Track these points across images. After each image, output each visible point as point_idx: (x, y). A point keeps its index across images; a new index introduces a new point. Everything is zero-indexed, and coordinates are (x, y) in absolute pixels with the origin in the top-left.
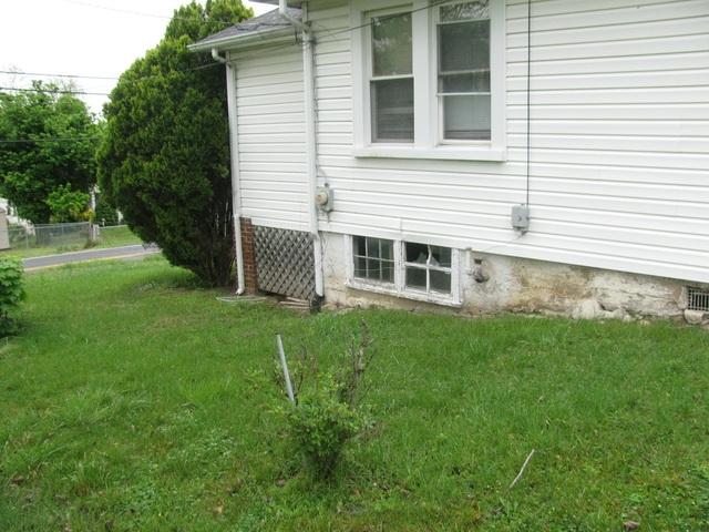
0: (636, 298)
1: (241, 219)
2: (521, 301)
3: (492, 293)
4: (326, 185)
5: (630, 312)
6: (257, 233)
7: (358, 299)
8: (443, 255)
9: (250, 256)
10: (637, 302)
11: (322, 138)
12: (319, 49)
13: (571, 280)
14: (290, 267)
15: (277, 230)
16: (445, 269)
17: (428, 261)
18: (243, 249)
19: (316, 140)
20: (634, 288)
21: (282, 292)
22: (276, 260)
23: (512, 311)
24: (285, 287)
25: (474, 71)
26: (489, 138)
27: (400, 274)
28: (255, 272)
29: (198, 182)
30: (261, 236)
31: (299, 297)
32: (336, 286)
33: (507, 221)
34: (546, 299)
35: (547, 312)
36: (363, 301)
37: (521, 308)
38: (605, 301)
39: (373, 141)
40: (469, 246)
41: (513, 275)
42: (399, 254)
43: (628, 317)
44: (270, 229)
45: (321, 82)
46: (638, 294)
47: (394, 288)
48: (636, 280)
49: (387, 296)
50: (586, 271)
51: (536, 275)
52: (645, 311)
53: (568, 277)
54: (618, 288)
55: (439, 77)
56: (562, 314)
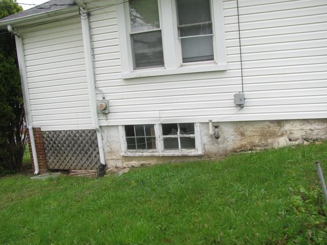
0: (309, 132)
1: (34, 129)
2: (242, 145)
3: (223, 144)
4: (104, 98)
5: (306, 139)
6: (45, 136)
7: (131, 163)
8: (188, 128)
9: (41, 150)
10: (310, 134)
11: (98, 71)
12: (92, 19)
13: (271, 129)
14: (72, 152)
15: (60, 132)
16: (191, 136)
17: (179, 132)
18: (36, 146)
19: (94, 72)
20: (308, 127)
21: (67, 168)
22: (61, 149)
23: (236, 152)
24: (69, 165)
25: (201, 23)
26: (213, 59)
27: (160, 143)
28: (46, 159)
29: (4, 109)
30: (48, 137)
31: (80, 169)
32: (114, 157)
33: (232, 102)
34: (257, 141)
35: (258, 148)
36: (135, 163)
37: (242, 149)
38: (292, 136)
39: (134, 69)
40: (210, 119)
41: (235, 132)
42: (158, 131)
43: (305, 143)
44: (55, 132)
45: (95, 38)
46: (311, 130)
47: (156, 152)
48: (308, 122)
49: (152, 157)
50: (280, 123)
51: (250, 130)
52: (315, 137)
53: (269, 127)
54: (298, 128)
55: (178, 28)
56: (266, 148)
